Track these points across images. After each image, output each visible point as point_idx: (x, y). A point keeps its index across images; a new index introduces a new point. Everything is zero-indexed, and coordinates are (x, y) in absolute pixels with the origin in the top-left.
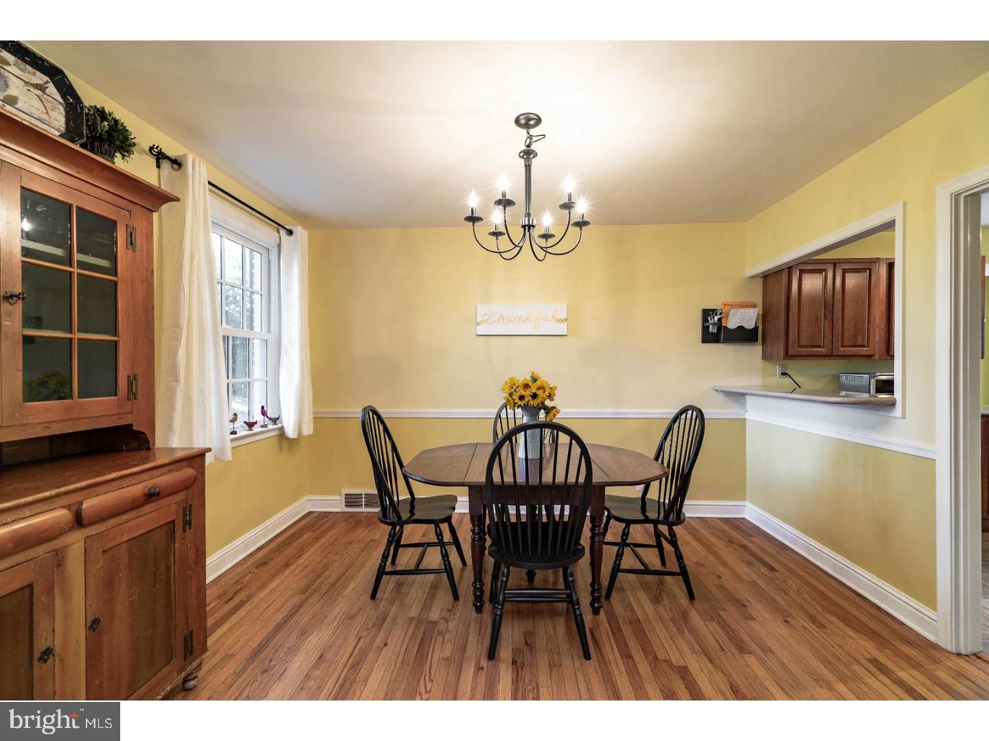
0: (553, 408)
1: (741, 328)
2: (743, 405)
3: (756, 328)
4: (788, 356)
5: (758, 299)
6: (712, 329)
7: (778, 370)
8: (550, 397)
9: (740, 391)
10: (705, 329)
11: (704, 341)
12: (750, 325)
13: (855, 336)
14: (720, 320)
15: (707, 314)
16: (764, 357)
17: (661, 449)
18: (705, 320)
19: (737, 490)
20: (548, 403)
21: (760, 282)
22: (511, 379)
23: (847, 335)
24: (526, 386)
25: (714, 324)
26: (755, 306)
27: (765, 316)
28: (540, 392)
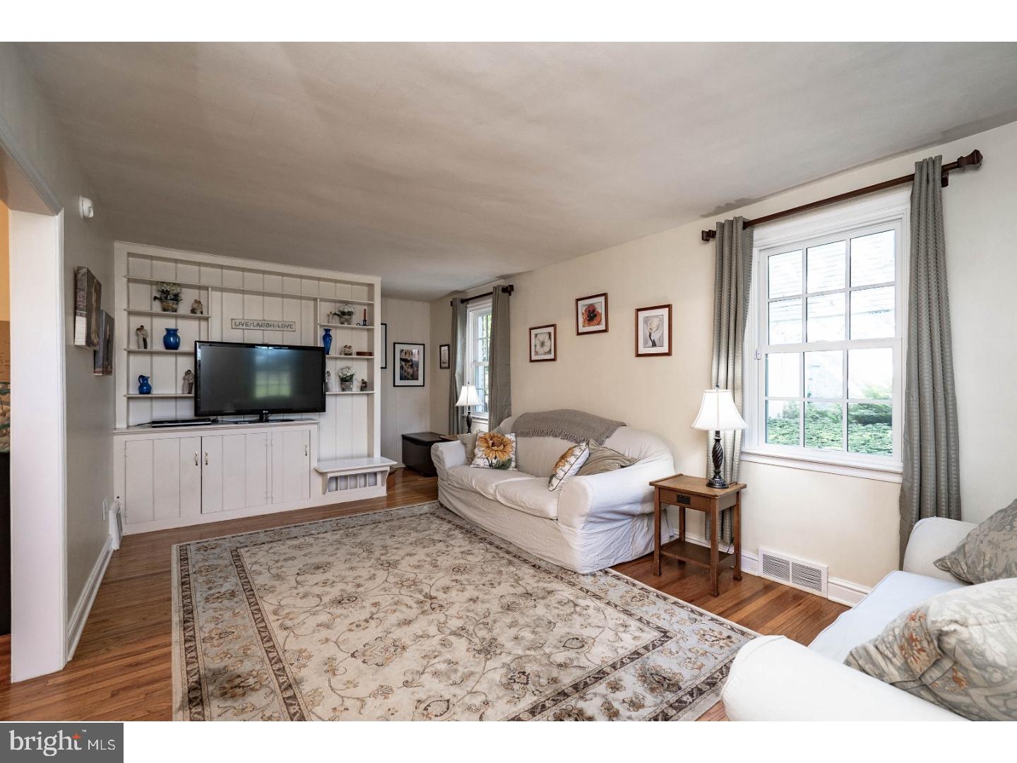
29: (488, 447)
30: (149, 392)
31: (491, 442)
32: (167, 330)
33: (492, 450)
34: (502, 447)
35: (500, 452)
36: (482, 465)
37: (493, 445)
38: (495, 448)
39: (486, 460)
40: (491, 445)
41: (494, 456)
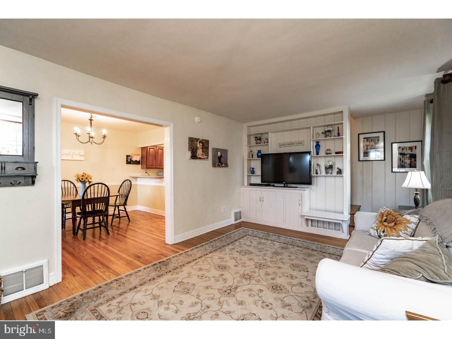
0: (91, 181)
1: (136, 161)
2: (137, 181)
3: (140, 161)
4: (147, 168)
5: (140, 153)
6: (129, 161)
7: (145, 171)
8: (91, 179)
9: (136, 177)
10: (127, 160)
11: (127, 163)
12: (138, 160)
13: (160, 164)
14: (131, 158)
15: (128, 156)
16: (142, 168)
17: (119, 190)
18: (127, 158)
19: (135, 203)
20: (90, 180)
21: (140, 149)
22: (77, 174)
23: (159, 163)
24: (83, 176)
25: (130, 159)
26: (139, 155)
27: (142, 158)
28: (88, 177)
29: (381, 222)
30: (254, 173)
31: (385, 218)
32: (258, 151)
33: (383, 224)
34: (393, 224)
35: (389, 229)
36: (373, 234)
37: (385, 221)
38: (386, 224)
39: (376, 231)
40: (384, 220)
41: (382, 230)
